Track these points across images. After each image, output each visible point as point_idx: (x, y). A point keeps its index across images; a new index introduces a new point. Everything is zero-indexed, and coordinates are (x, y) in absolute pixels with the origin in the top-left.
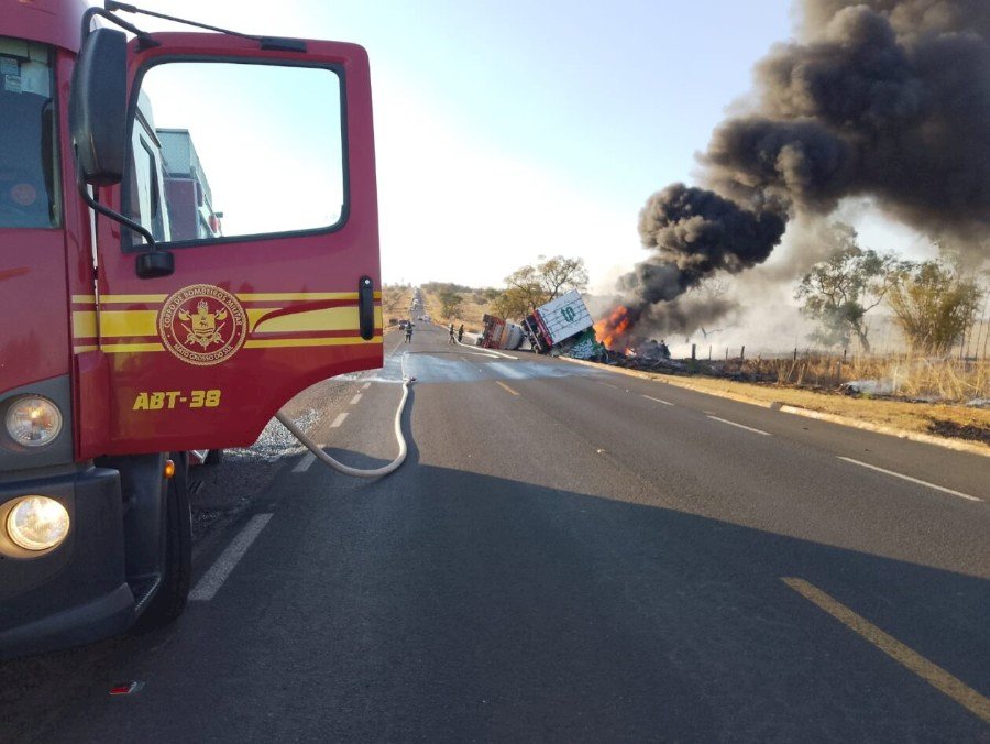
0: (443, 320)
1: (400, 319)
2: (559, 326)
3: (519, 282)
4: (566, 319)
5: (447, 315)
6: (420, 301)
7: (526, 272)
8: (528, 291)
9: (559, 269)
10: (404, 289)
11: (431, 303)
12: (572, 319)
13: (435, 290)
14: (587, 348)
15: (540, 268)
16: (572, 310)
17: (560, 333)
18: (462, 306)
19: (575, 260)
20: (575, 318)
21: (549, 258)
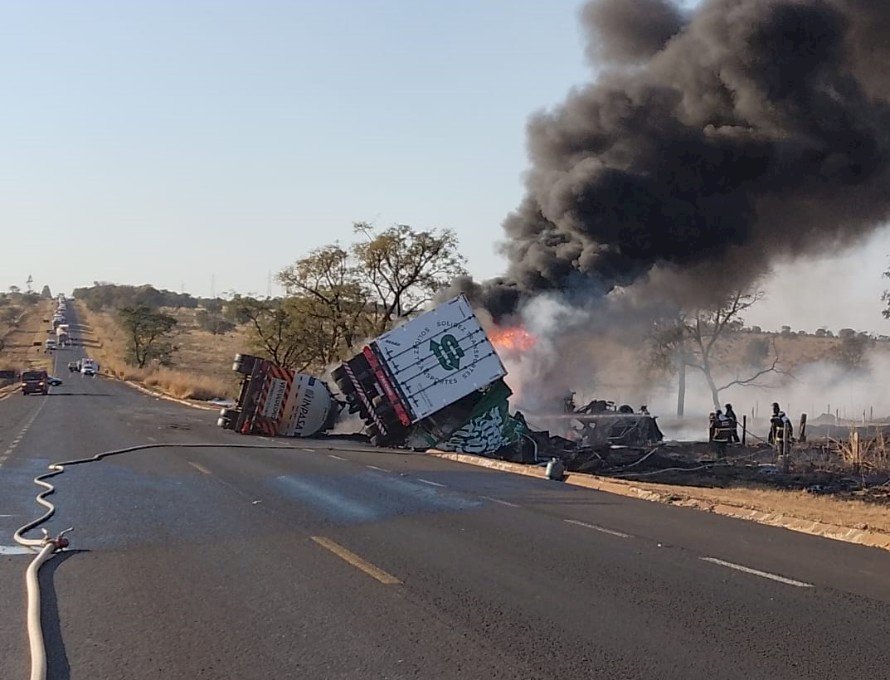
0: (130, 371)
1: (23, 369)
2: (425, 381)
3: (311, 282)
4: (443, 362)
5: (140, 356)
6: (74, 328)
7: (329, 259)
8: (335, 302)
9: (403, 253)
10: (31, 299)
11: (98, 332)
12: (455, 364)
13: (109, 303)
14: (492, 428)
15: (358, 249)
16: (455, 344)
17: (430, 395)
18: (175, 336)
19: (437, 236)
20: (463, 362)
21: (380, 229)
